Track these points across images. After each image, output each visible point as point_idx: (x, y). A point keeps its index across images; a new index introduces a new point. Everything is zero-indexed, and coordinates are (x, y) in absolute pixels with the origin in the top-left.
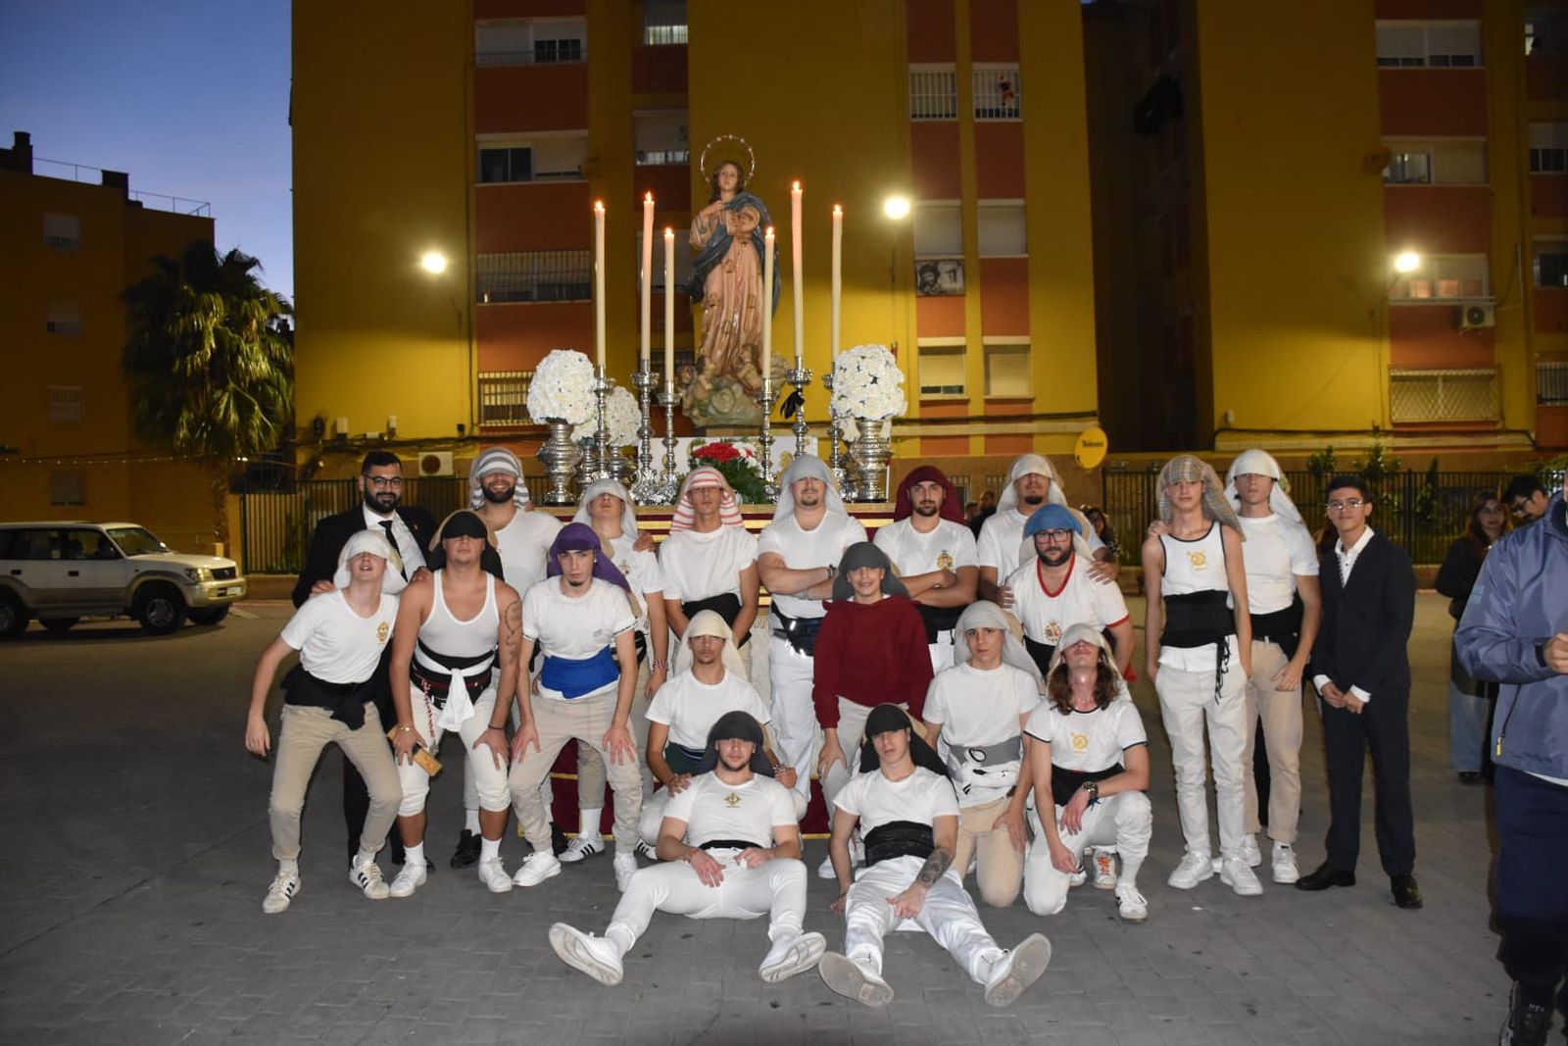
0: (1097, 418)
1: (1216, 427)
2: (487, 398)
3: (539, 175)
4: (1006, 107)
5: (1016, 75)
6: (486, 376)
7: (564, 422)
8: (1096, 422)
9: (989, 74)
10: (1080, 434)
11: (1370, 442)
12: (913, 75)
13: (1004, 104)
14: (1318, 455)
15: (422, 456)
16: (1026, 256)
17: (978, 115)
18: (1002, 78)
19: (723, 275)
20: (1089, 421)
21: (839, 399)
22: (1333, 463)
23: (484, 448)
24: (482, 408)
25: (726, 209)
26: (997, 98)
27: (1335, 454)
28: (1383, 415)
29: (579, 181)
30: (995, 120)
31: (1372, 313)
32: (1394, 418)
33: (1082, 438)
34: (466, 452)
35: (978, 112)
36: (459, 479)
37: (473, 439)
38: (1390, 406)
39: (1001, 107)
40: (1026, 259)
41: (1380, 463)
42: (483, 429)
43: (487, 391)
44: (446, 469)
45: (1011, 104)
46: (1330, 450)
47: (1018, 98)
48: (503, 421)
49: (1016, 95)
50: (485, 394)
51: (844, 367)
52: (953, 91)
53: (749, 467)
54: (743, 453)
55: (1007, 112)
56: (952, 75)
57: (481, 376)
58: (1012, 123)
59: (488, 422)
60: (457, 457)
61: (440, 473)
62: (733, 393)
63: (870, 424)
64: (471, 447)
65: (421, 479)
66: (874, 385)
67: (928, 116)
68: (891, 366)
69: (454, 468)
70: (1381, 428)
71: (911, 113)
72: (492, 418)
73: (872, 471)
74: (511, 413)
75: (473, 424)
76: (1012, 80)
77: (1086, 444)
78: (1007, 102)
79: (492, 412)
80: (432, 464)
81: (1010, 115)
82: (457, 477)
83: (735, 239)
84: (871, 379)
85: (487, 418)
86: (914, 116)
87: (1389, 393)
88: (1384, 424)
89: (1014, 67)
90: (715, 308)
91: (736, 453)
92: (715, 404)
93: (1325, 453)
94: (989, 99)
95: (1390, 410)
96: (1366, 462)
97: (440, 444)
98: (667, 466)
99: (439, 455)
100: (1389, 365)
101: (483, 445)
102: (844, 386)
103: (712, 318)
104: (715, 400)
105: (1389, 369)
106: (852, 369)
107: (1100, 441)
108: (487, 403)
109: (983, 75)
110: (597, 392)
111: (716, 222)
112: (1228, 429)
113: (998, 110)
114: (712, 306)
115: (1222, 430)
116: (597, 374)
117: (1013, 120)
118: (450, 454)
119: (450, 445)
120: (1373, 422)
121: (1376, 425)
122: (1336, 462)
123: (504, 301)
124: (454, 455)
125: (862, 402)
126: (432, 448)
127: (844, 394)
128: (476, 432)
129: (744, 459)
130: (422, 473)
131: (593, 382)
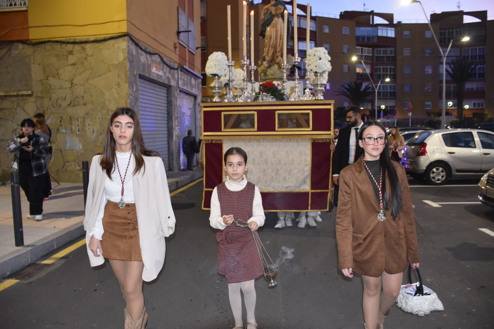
7: (217, 75)
19: (271, 28)
21: (308, 66)
25: (272, 6)
51: (310, 55)
53: (278, 89)
54: (276, 85)
63: (319, 74)
66: (320, 60)
68: (326, 54)
83: (275, 16)
84: (319, 59)
91: (274, 85)
98: (252, 90)
102: (310, 61)
106: (312, 56)
110: (229, 66)
111: (269, 11)
114: (268, 39)
116: (228, 60)
125: (316, 66)
127: (310, 64)
129: (277, 87)
131: (227, 62)
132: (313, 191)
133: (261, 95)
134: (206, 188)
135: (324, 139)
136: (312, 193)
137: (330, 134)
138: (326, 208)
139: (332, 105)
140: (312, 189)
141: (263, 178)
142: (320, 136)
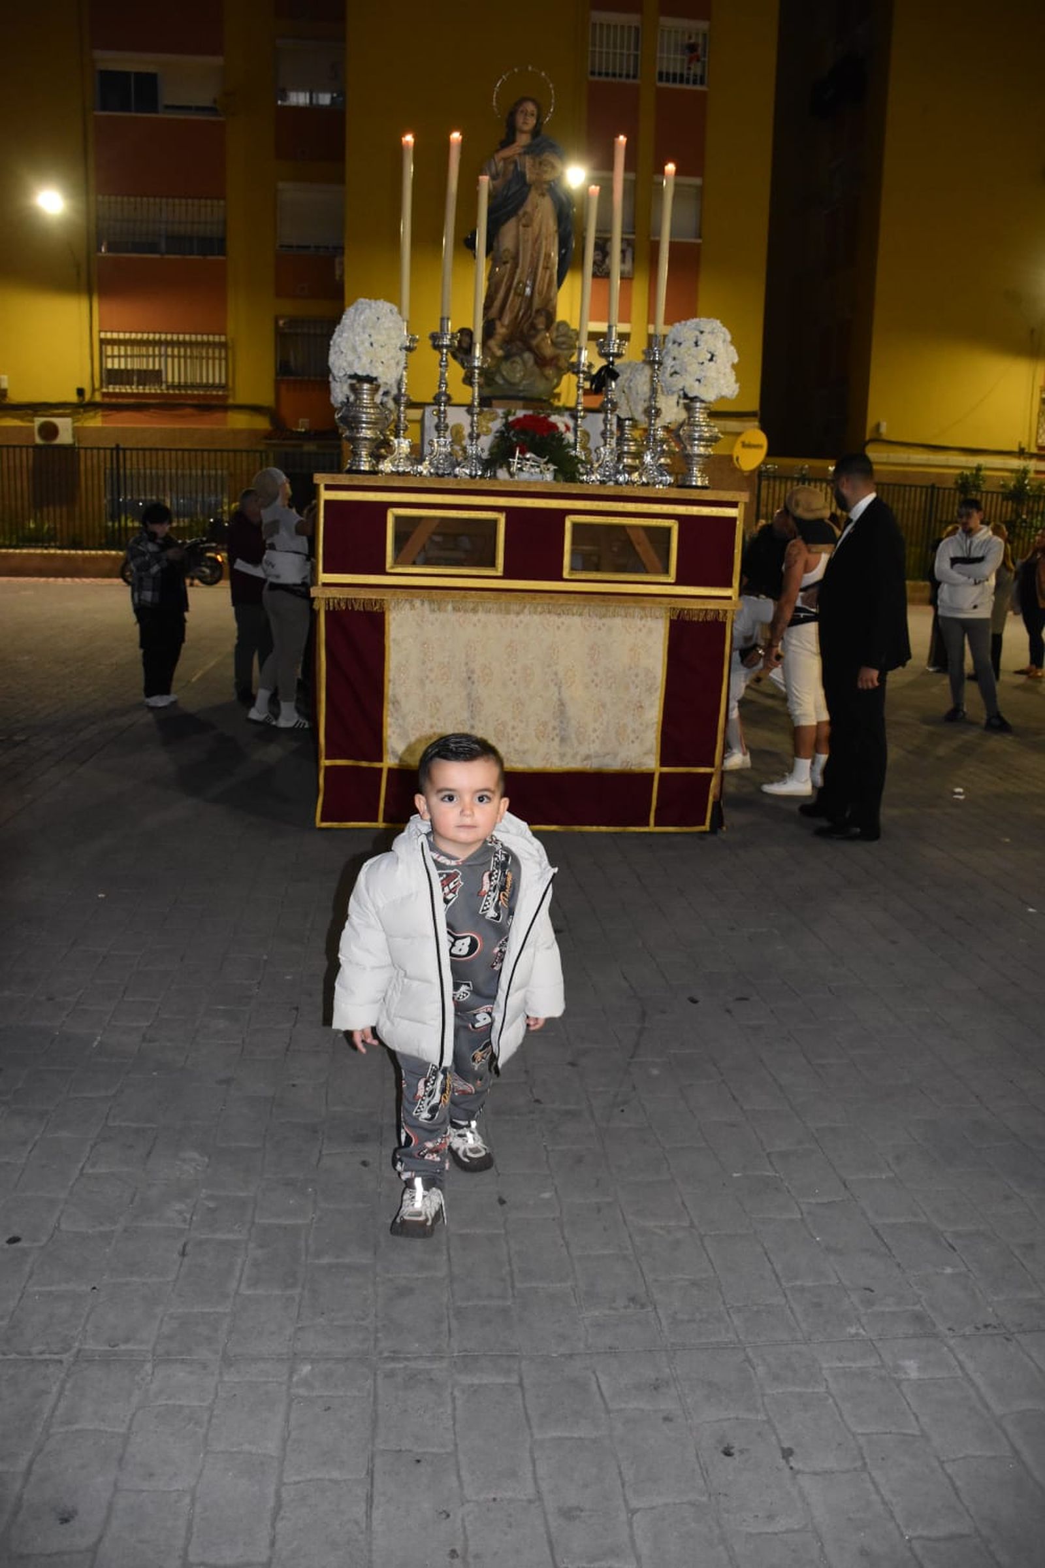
0: (757, 419)
1: (868, 438)
2: (109, 360)
3: (167, 107)
4: (692, 72)
5: (705, 35)
6: (109, 335)
8: (757, 423)
9: (676, 32)
10: (739, 434)
11: (1016, 463)
12: (594, 25)
13: (689, 68)
14: (967, 472)
15: (39, 421)
16: (699, 241)
17: (661, 79)
18: (690, 38)
19: (518, 227)
20: (750, 421)
21: (671, 375)
22: (981, 482)
23: (107, 416)
24: (103, 371)
25: (525, 153)
26: (683, 60)
27: (983, 473)
28: (1030, 436)
29: (213, 118)
30: (677, 86)
31: (1032, 331)
32: (1040, 441)
33: (742, 438)
34: (86, 419)
35: (661, 74)
36: (79, 448)
37: (93, 406)
38: (1038, 428)
39: (685, 72)
40: (699, 245)
41: (1026, 485)
42: (104, 395)
43: (109, 353)
44: (65, 437)
45: (696, 69)
46: (979, 469)
47: (704, 62)
48: (128, 387)
49: (703, 59)
50: (108, 357)
51: (679, 340)
52: (636, 49)
53: (565, 443)
54: (562, 428)
55: (691, 78)
56: (637, 29)
57: (103, 335)
58: (695, 92)
59: (111, 386)
60: (76, 424)
61: (58, 441)
62: (524, 363)
63: (701, 405)
64: (92, 414)
65: (36, 447)
66: (713, 363)
67: (607, 74)
68: (727, 344)
69: (74, 436)
70: (1026, 451)
71: (589, 69)
72: (115, 384)
73: (699, 455)
74: (135, 379)
75: (94, 390)
76: (700, 41)
77: (744, 445)
78: (692, 67)
79: (113, 376)
80: (50, 431)
81: (695, 83)
82: (76, 445)
83: (533, 188)
84: (709, 356)
85: (109, 383)
86: (593, 73)
87: (1039, 416)
88: (1029, 446)
89: (703, 25)
90: (508, 266)
91: (554, 426)
92: (505, 373)
93: (974, 472)
94: (673, 62)
95: (1038, 433)
96: (1012, 484)
97: (58, 409)
98: (471, 437)
99: (57, 421)
100: (1041, 387)
101: (106, 413)
102: (677, 362)
103: (503, 277)
104: (505, 368)
105: (1041, 391)
106: (688, 344)
107: (760, 443)
108: (109, 366)
109: (670, 32)
111: (511, 167)
112: (878, 440)
113: (682, 75)
114: (505, 263)
115: (873, 441)
117: (698, 88)
118: (68, 420)
119: (68, 411)
120: (1020, 443)
121: (1023, 446)
122: (984, 481)
123: (127, 251)
124: (73, 422)
125: (699, 381)
126: (48, 413)
127: (678, 369)
128: (98, 398)
129: (562, 434)
130: (38, 440)
132: (665, 770)
133: (516, 460)
134: (327, 758)
135: (711, 610)
136: (661, 774)
137: (729, 598)
138: (703, 824)
139: (741, 506)
140: (663, 763)
141: (513, 728)
142: (700, 601)
